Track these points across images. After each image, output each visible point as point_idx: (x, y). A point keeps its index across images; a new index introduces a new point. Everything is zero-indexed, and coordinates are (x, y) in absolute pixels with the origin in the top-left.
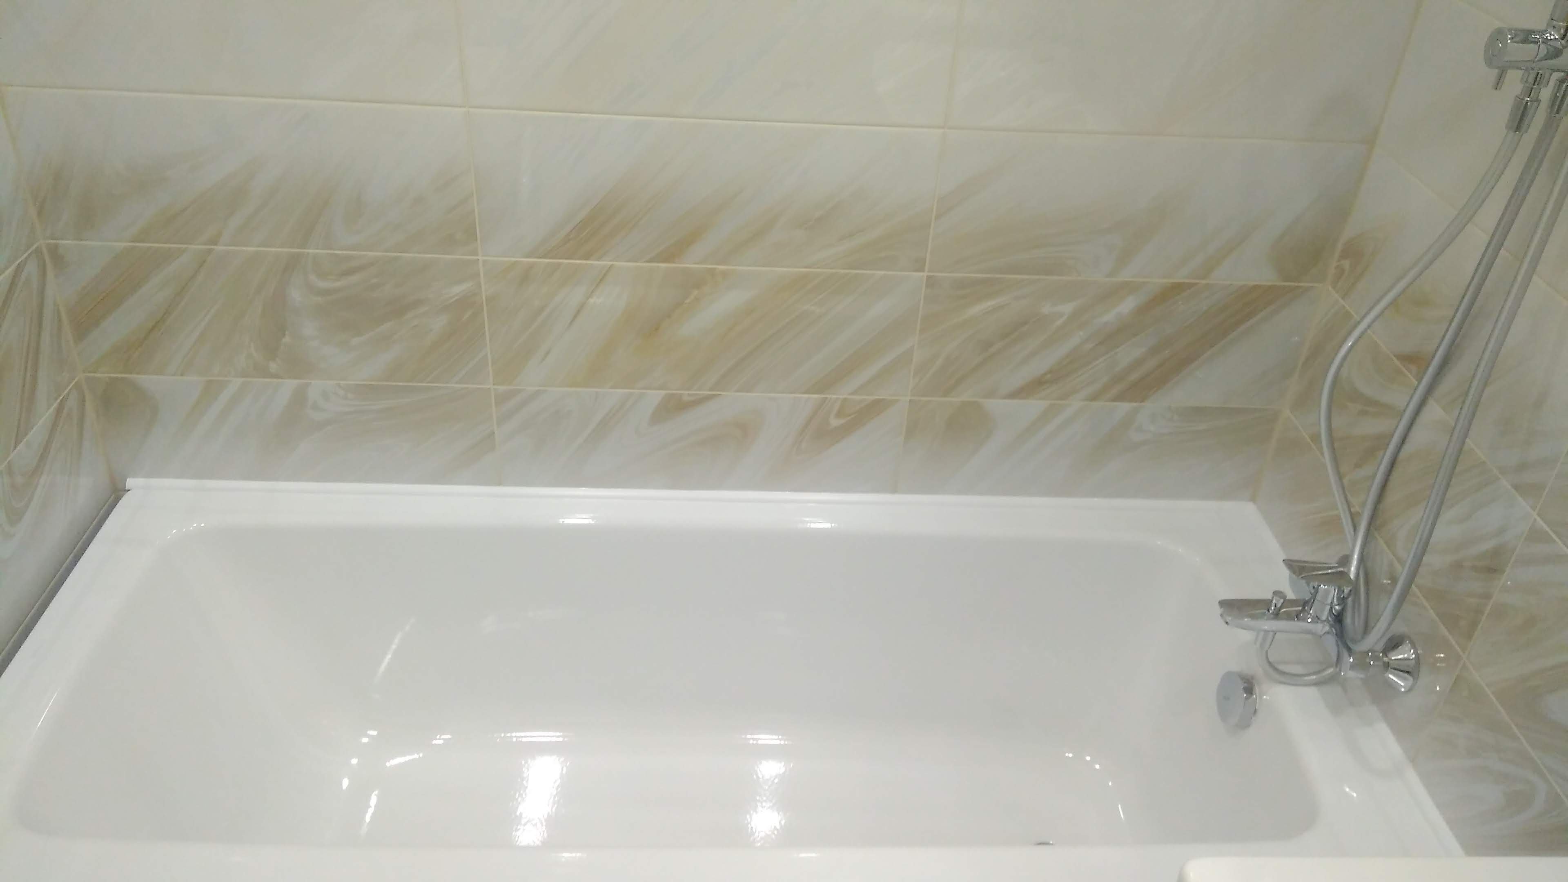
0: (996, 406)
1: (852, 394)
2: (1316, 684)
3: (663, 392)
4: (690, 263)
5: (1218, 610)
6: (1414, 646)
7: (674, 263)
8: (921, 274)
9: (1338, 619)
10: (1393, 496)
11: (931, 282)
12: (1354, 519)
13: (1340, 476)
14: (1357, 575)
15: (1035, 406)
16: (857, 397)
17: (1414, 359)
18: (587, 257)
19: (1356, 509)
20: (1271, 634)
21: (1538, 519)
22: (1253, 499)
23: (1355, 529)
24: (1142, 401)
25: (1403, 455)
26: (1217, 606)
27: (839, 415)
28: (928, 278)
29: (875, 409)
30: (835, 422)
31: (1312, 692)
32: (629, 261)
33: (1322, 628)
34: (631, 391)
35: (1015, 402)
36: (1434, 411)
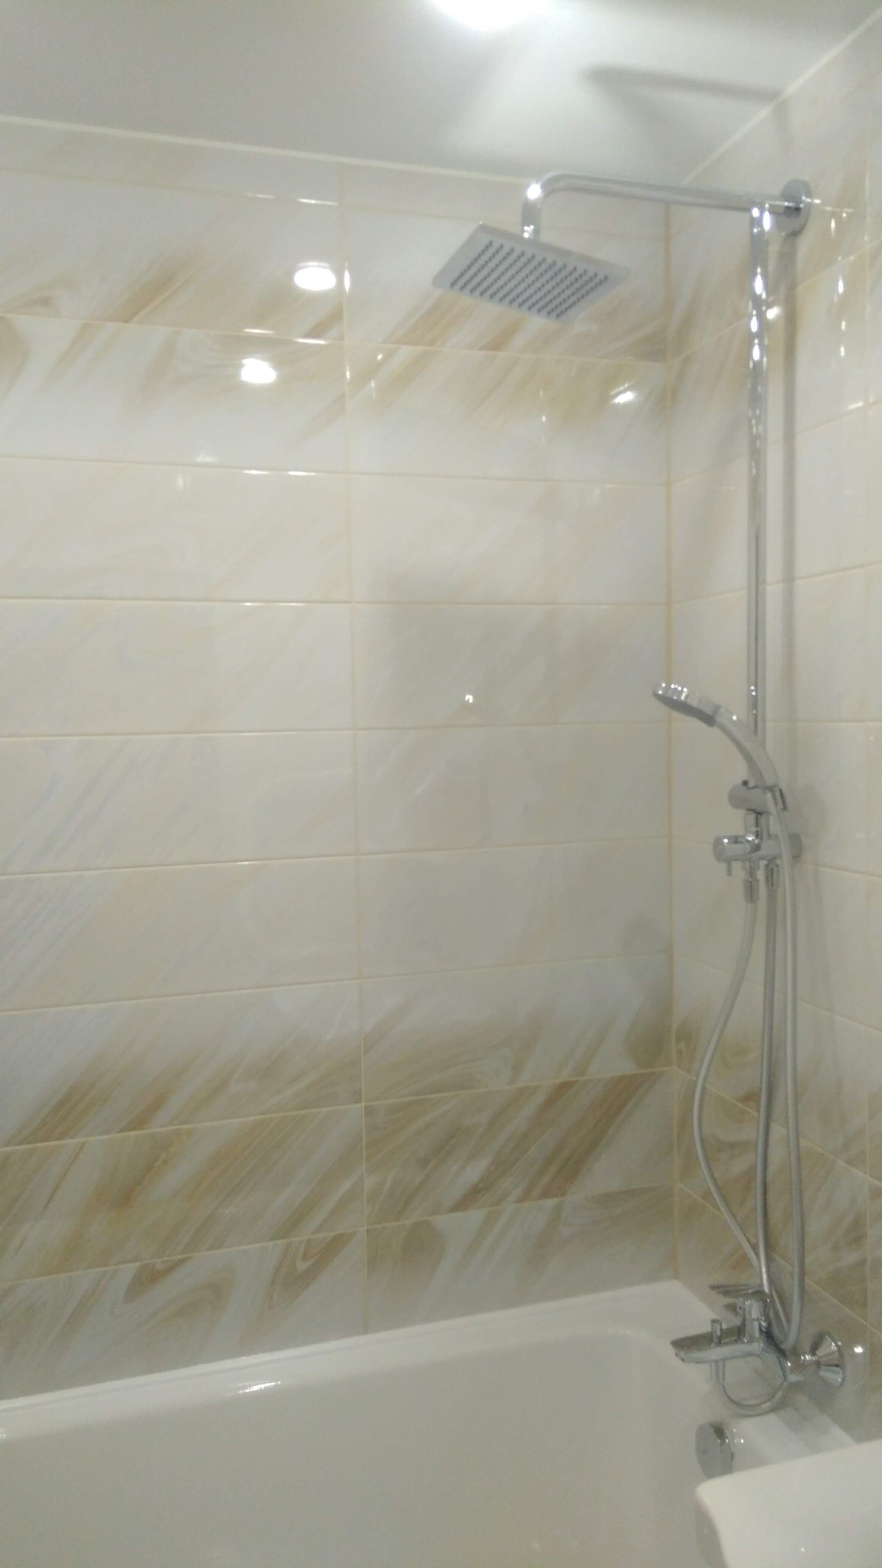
0: (442, 1221)
1: (316, 1232)
2: (773, 1410)
3: (138, 1264)
4: (158, 1127)
5: (672, 1351)
6: (833, 1340)
7: (142, 1129)
8: (357, 1105)
9: (768, 1336)
10: (775, 1217)
11: (369, 1111)
12: (755, 1247)
13: (734, 1215)
14: (771, 1291)
15: (475, 1216)
16: (320, 1236)
17: (750, 1097)
18: (62, 1137)
19: (754, 1241)
20: (721, 1363)
21: (871, 1179)
22: (676, 1276)
23: (757, 1255)
24: (563, 1194)
25: (769, 1179)
26: (671, 1346)
27: (304, 1258)
28: (366, 1107)
29: (337, 1244)
30: (302, 1266)
31: (772, 1418)
32: (101, 1134)
33: (758, 1346)
34: (104, 1269)
35: (460, 1214)
36: (777, 1131)
